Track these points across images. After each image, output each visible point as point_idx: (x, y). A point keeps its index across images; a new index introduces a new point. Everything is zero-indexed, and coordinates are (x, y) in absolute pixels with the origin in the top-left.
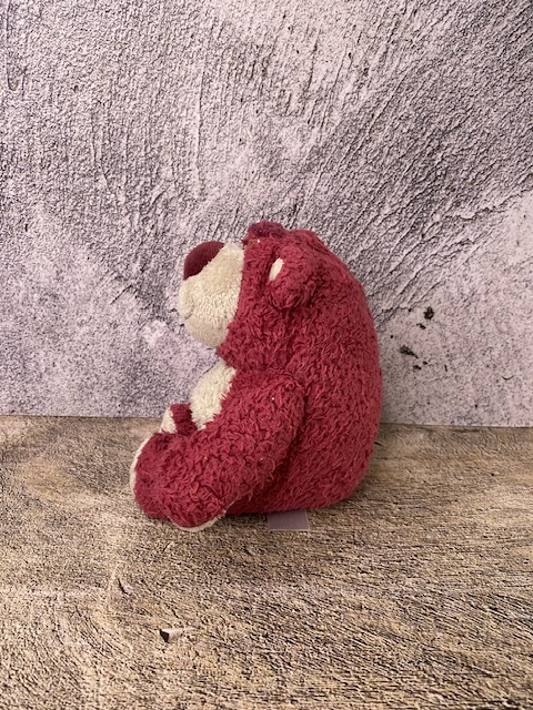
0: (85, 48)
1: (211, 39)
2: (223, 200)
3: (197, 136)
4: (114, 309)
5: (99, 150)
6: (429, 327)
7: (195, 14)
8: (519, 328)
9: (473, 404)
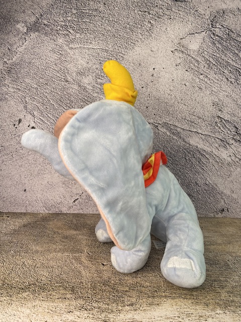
0: (117, 9)
1: (119, 53)
2: (69, 56)
3: (90, 47)
4: (29, 12)
5: (85, 11)
6: (29, 128)
7: (126, 48)
8: (30, 158)
9: (3, 145)
